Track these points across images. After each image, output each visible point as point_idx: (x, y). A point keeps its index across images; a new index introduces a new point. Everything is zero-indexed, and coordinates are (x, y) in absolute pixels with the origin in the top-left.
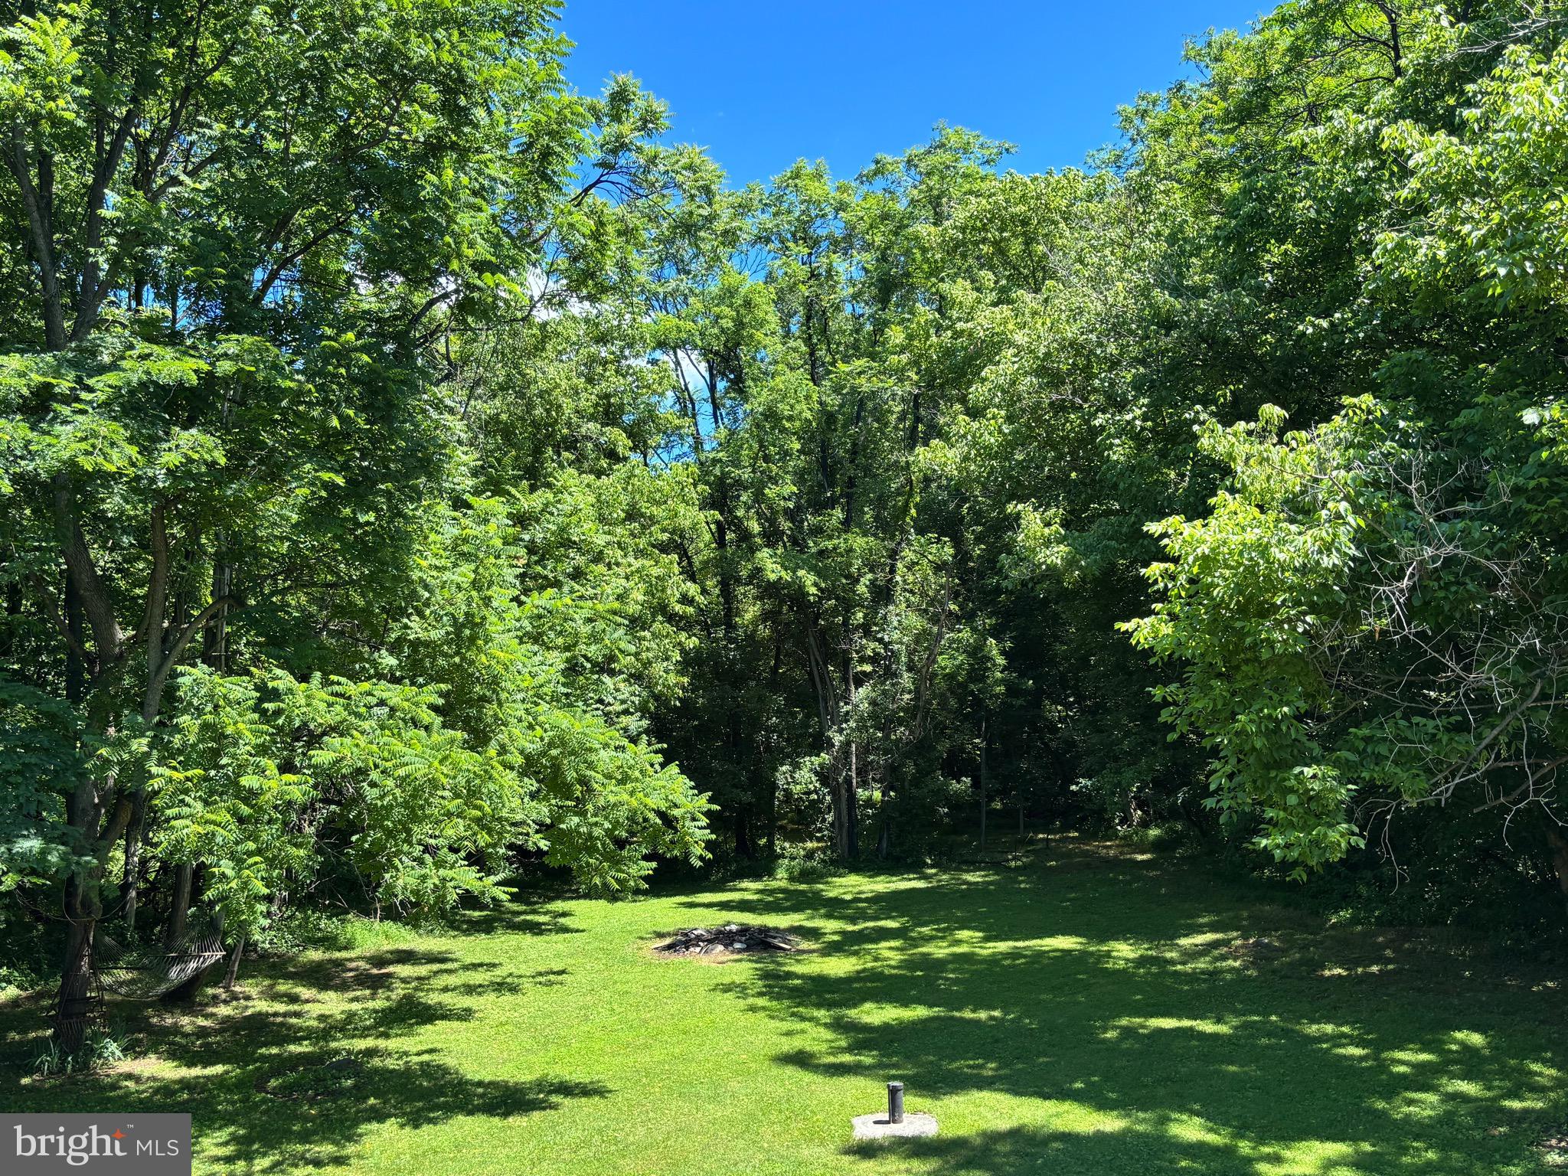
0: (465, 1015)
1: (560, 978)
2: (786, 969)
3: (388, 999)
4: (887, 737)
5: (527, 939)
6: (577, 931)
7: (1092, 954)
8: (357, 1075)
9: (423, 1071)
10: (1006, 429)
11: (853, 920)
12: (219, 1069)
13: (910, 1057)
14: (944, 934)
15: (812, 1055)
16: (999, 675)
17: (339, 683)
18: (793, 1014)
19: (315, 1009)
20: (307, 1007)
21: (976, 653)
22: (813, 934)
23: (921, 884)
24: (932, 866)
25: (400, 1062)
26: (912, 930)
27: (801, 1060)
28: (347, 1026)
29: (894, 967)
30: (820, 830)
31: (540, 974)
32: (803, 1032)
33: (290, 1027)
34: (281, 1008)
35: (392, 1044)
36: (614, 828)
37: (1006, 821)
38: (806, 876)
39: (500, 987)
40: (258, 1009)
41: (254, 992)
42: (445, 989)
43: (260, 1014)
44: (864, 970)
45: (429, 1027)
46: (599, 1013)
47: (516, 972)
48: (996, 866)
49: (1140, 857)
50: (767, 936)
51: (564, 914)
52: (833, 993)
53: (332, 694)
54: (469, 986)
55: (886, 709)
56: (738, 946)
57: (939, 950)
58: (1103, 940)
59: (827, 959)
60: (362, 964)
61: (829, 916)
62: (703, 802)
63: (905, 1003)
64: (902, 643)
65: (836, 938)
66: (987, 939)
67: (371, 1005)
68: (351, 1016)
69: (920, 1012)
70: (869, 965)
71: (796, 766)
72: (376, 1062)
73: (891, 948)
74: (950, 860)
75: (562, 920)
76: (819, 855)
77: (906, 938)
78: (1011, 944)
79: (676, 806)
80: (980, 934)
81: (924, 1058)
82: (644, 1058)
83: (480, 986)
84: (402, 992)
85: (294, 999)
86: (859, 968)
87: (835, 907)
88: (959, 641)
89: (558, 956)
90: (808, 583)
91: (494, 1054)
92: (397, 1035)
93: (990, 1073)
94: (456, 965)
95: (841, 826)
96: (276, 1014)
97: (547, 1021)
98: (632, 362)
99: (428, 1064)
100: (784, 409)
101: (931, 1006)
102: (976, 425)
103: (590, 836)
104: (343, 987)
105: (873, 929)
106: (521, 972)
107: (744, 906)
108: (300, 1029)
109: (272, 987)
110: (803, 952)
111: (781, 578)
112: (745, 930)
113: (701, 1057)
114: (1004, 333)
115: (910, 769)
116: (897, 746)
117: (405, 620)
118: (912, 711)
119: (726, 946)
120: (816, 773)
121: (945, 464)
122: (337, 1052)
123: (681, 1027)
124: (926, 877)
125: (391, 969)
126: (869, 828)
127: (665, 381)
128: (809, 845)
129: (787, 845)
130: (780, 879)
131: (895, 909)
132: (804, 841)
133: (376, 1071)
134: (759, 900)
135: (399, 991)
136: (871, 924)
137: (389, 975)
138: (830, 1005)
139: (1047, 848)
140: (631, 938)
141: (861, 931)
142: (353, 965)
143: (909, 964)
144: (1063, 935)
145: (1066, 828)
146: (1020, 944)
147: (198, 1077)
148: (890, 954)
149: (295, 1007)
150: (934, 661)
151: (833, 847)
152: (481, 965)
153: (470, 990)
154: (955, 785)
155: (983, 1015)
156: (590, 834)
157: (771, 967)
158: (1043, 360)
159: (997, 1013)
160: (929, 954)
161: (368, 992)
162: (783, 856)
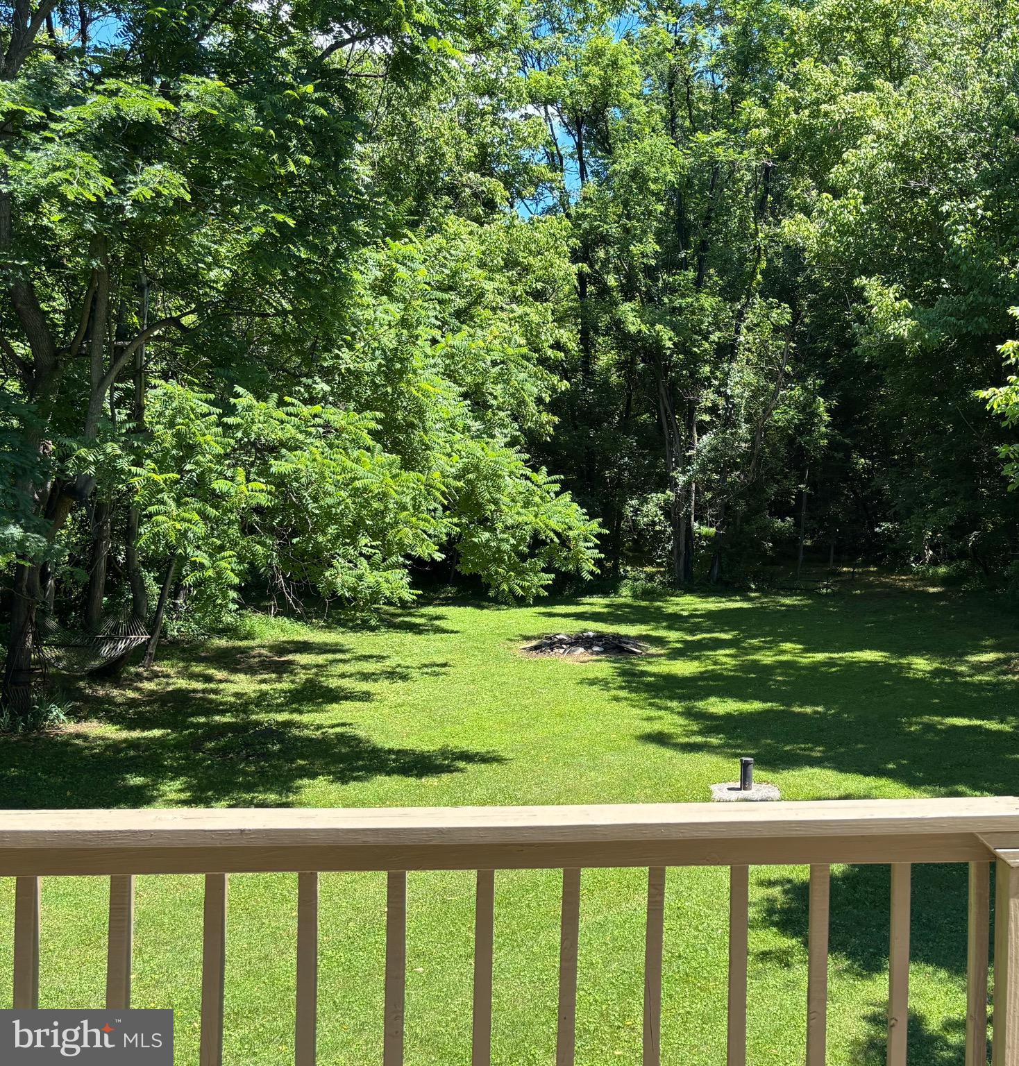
0: (366, 697)
1: (443, 669)
2: (640, 668)
3: (293, 682)
4: (723, 480)
5: (409, 637)
6: (452, 632)
7: (894, 665)
8: (281, 741)
9: (338, 740)
10: (863, 209)
11: (692, 632)
12: (157, 733)
13: (753, 740)
14: (770, 646)
15: (670, 736)
16: (823, 429)
17: (293, 405)
18: (650, 704)
19: (231, 688)
20: (222, 686)
21: (806, 409)
22: (659, 641)
23: (745, 605)
24: (755, 591)
25: (318, 733)
26: (743, 642)
27: (660, 739)
28: (262, 701)
29: (731, 671)
30: (660, 557)
31: (426, 666)
32: (660, 718)
33: (211, 701)
34: (199, 686)
35: (306, 718)
36: (519, 544)
37: (818, 555)
38: (648, 594)
39: (391, 675)
40: (178, 686)
41: (171, 671)
42: (343, 676)
43: (180, 691)
44: (706, 672)
45: (335, 705)
46: (483, 699)
47: (403, 664)
48: (808, 592)
49: (931, 590)
50: (620, 642)
51: (438, 618)
52: (683, 689)
53: (287, 414)
54: (363, 674)
55: (726, 455)
56: (596, 649)
57: (767, 658)
58: (903, 655)
59: (673, 662)
60: (264, 651)
61: (670, 628)
62: (594, 526)
63: (744, 698)
64: (742, 397)
65: (679, 645)
66: (806, 650)
67: (278, 686)
68: (263, 695)
69: (757, 706)
70: (710, 668)
71: (645, 501)
72: (296, 732)
73: (726, 655)
74: (771, 586)
75: (437, 623)
76: (658, 578)
77: (738, 648)
78: (827, 655)
79: (570, 528)
80: (801, 647)
81: (763, 741)
82: (529, 735)
83: (373, 674)
84: (304, 677)
85: (209, 679)
86: (703, 669)
87: (675, 621)
88: (791, 398)
89: (438, 652)
90: (666, 337)
91: (399, 728)
92: (309, 712)
93: (819, 754)
94: (348, 656)
95: (679, 555)
96: (195, 691)
97: (440, 704)
98: (508, 115)
99: (342, 735)
100: (650, 171)
101: (765, 701)
102: (837, 203)
103: (499, 550)
104: (251, 671)
105: (710, 639)
106: (408, 664)
107: (596, 617)
108: (221, 703)
109: (186, 668)
110: (652, 656)
111: (640, 331)
112: (600, 637)
113: (578, 735)
114: (862, 118)
115: (741, 507)
116: (733, 487)
117: (337, 351)
118: (747, 457)
119: (586, 648)
120: (661, 508)
121: (808, 238)
122: (258, 723)
123: (557, 712)
124: (750, 600)
125: (290, 657)
126: (702, 557)
127: (539, 135)
128: (649, 569)
129: (629, 568)
130: (625, 595)
131: (727, 624)
132: (643, 565)
133: (297, 739)
134: (608, 613)
135: (302, 676)
136: (708, 636)
137: (290, 662)
138: (681, 698)
139: (852, 581)
140: (501, 640)
141: (700, 641)
142: (256, 652)
143: (744, 668)
144: (870, 649)
145: (866, 564)
146: (835, 655)
147: (138, 738)
148: (725, 659)
149: (212, 686)
150: (770, 415)
151: (670, 571)
152: (371, 657)
153: (365, 677)
154: (779, 523)
155: (808, 710)
156: (498, 548)
157: (627, 666)
158: (901, 148)
159: (819, 709)
160: (759, 661)
161: (274, 676)
162: (626, 577)
